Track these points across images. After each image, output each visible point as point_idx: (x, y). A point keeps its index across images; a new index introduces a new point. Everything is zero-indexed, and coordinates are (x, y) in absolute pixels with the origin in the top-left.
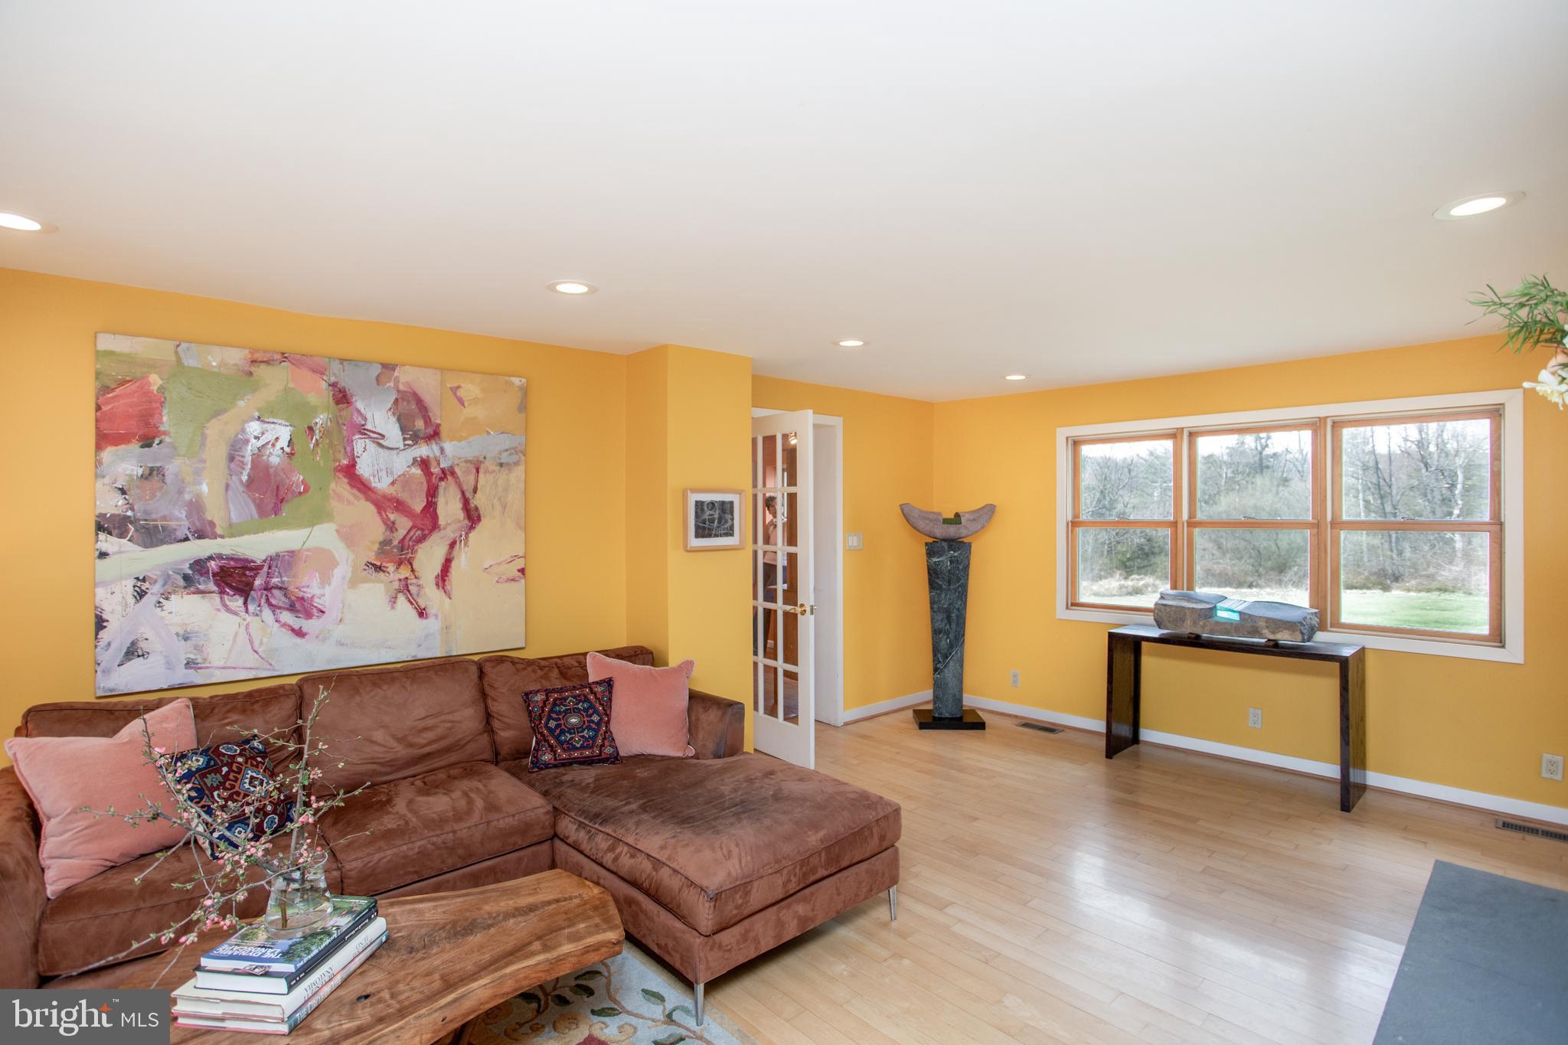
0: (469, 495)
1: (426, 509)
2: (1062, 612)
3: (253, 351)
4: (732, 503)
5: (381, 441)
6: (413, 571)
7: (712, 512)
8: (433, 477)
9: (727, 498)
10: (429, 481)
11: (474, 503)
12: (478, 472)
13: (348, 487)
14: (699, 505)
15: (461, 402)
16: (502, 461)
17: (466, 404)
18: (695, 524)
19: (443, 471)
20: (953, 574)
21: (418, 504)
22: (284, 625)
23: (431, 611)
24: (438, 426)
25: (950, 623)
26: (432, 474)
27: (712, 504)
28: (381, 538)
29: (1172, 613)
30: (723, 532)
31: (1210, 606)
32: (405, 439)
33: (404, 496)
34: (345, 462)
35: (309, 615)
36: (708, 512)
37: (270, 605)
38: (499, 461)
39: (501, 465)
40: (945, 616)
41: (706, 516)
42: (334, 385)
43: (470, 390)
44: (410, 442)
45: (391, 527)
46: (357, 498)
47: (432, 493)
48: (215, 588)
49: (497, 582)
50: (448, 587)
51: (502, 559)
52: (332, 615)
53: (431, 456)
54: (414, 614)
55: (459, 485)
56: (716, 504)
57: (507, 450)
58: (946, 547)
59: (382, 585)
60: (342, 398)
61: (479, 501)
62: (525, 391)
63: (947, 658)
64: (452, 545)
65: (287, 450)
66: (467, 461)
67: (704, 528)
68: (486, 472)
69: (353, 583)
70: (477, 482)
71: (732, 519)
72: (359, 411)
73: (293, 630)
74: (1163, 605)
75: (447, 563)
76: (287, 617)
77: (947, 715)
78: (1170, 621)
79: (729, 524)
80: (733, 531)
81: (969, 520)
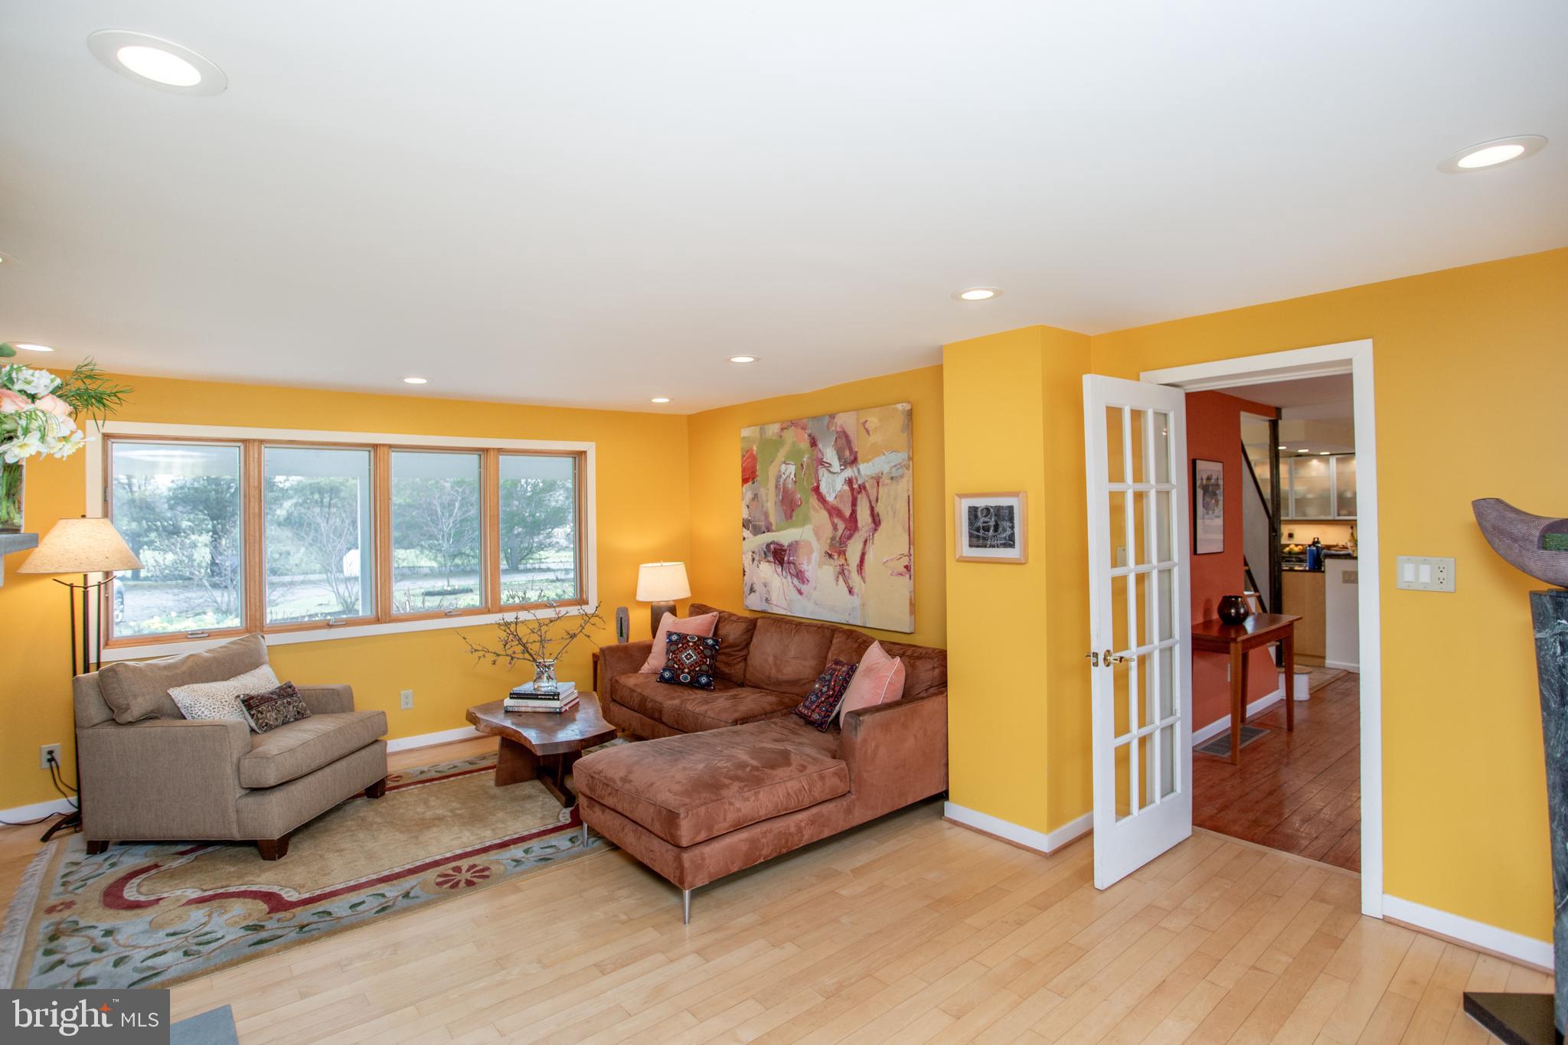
0: (874, 504)
1: (851, 514)
3: (782, 423)
4: (1011, 508)
5: (830, 469)
6: (846, 559)
7: (986, 519)
8: (855, 489)
9: (1004, 502)
10: (853, 494)
11: (877, 510)
12: (878, 485)
13: (817, 501)
14: (973, 512)
15: (868, 432)
16: (893, 475)
17: (870, 433)
18: (969, 532)
19: (859, 486)
21: (847, 513)
22: (795, 586)
23: (855, 590)
24: (857, 452)
26: (854, 489)
27: (987, 509)
28: (831, 536)
30: (999, 542)
32: (841, 466)
33: (841, 506)
34: (815, 484)
35: (803, 583)
36: (982, 520)
37: (790, 573)
38: (890, 476)
39: (892, 478)
41: (980, 524)
42: (810, 435)
43: (873, 421)
44: (842, 467)
45: (835, 527)
46: (821, 508)
47: (854, 504)
48: (772, 560)
49: (891, 574)
50: (863, 574)
51: (894, 557)
52: (812, 584)
53: (853, 476)
54: (846, 590)
55: (868, 496)
56: (992, 510)
57: (895, 466)
59: (831, 568)
60: (814, 443)
61: (880, 508)
62: (910, 414)
64: (866, 542)
65: (794, 479)
66: (872, 478)
67: (978, 537)
68: (883, 485)
69: (820, 566)
70: (878, 493)
71: (1012, 528)
72: (820, 450)
73: (798, 590)
75: (863, 555)
76: (796, 581)
79: (1009, 532)
80: (1014, 541)
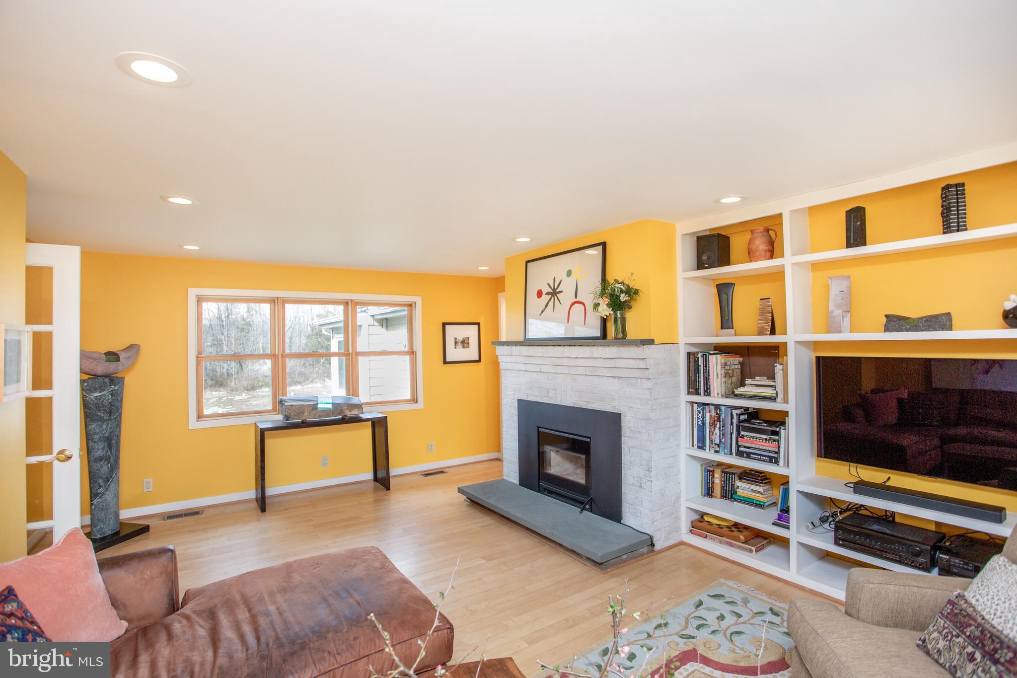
2: (193, 424)
20: (113, 406)
25: (110, 449)
29: (297, 409)
31: (313, 403)
40: (106, 444)
58: (107, 382)
63: (108, 481)
74: (291, 405)
77: (110, 533)
78: (295, 415)
81: (125, 358)
